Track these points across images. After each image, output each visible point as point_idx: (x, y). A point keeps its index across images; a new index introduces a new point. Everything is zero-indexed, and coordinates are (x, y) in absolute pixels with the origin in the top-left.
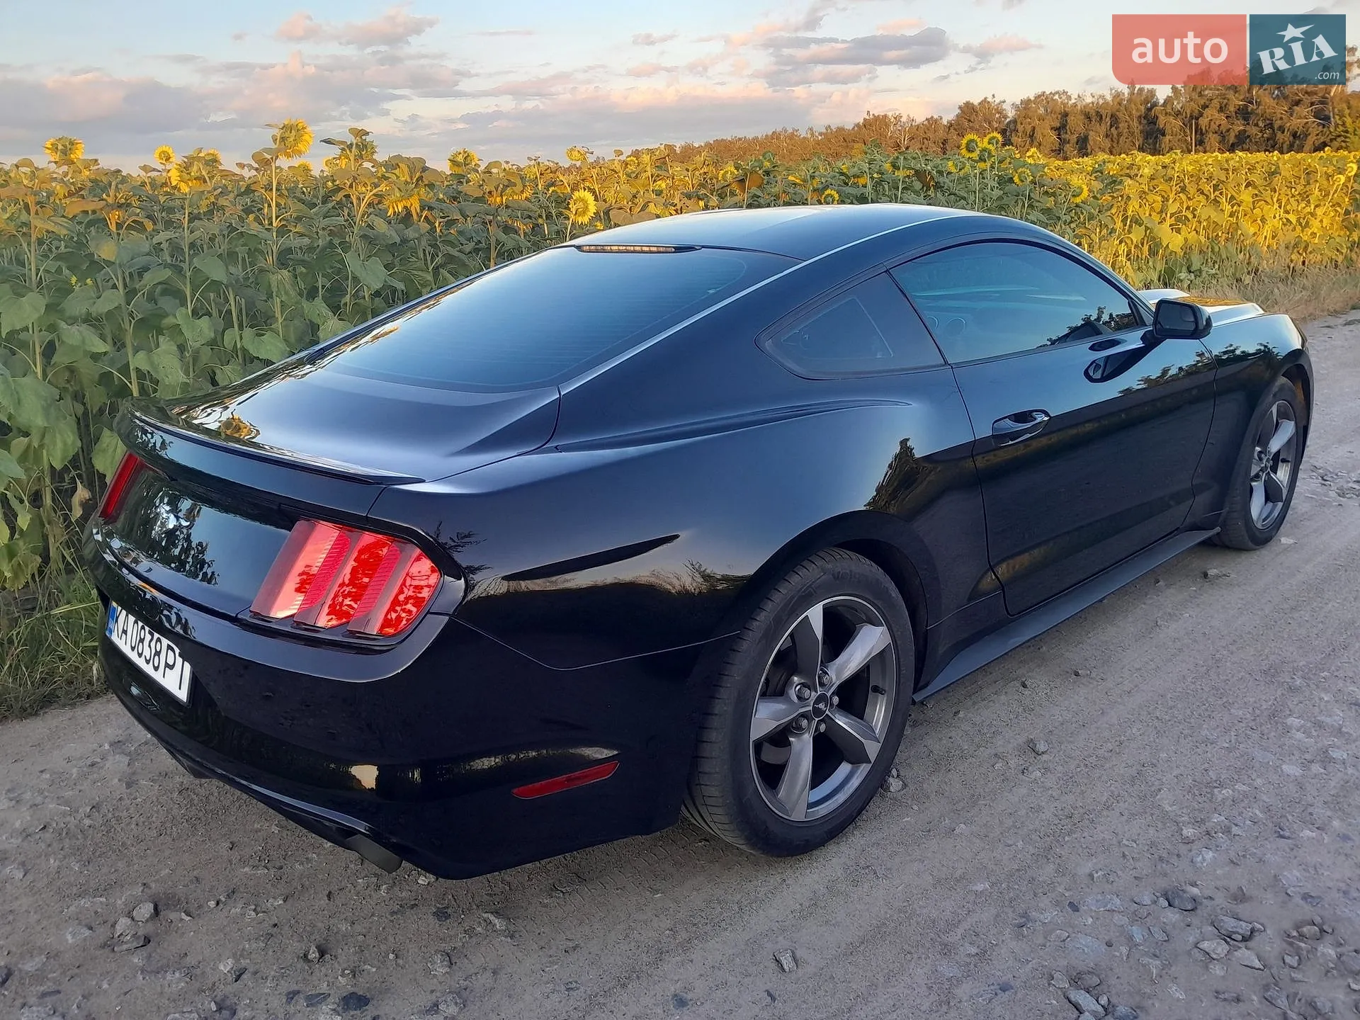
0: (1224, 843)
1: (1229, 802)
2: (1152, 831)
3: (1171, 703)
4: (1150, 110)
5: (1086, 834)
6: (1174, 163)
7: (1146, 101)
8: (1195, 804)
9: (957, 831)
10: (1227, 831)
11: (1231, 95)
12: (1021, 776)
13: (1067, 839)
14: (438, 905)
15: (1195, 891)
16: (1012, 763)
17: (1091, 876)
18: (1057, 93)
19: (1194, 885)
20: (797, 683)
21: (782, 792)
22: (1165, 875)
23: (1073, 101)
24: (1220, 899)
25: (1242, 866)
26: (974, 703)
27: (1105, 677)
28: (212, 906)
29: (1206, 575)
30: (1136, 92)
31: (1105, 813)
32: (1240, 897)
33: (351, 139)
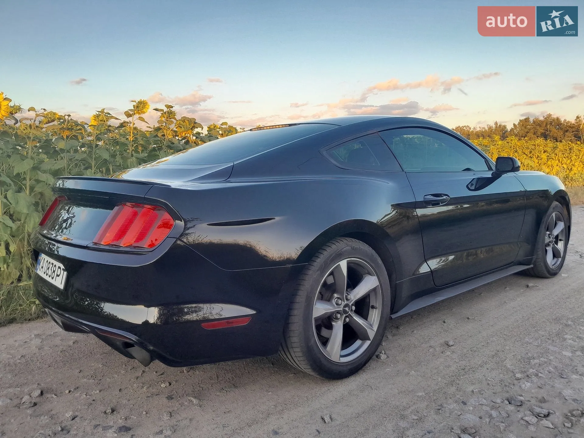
0: (535, 380)
1: (537, 365)
2: (501, 375)
3: (511, 329)
4: (504, 133)
5: (470, 376)
6: (512, 141)
7: (503, 130)
8: (522, 365)
9: (411, 374)
10: (537, 375)
11: (538, 127)
12: (441, 354)
13: (461, 377)
14: (168, 394)
15: (522, 398)
16: (437, 349)
17: (473, 391)
18: (465, 126)
19: (521, 396)
20: (336, 297)
21: (329, 347)
22: (508, 392)
23: (472, 130)
24: (533, 401)
25: (544, 389)
26: (421, 328)
27: (481, 320)
28: (67, 393)
29: (528, 286)
30: (498, 126)
31: (480, 368)
32: (543, 401)
33: (165, 109)
